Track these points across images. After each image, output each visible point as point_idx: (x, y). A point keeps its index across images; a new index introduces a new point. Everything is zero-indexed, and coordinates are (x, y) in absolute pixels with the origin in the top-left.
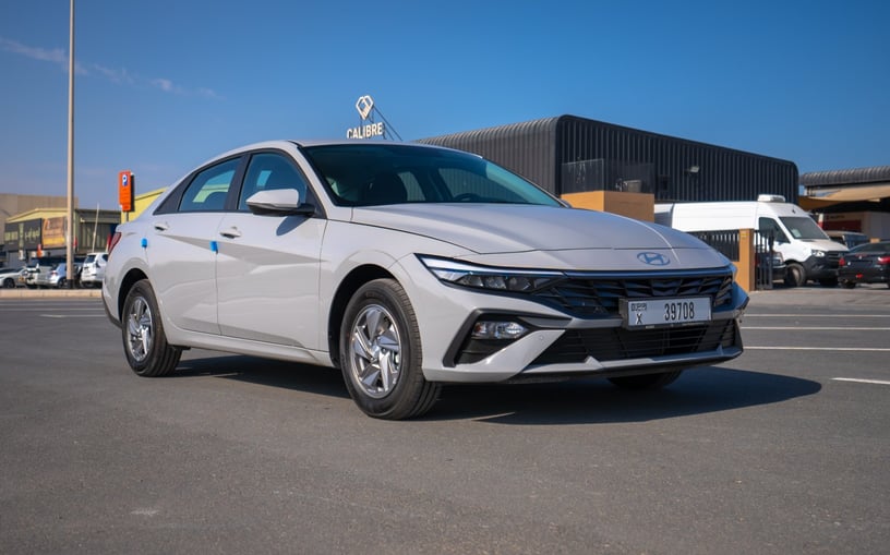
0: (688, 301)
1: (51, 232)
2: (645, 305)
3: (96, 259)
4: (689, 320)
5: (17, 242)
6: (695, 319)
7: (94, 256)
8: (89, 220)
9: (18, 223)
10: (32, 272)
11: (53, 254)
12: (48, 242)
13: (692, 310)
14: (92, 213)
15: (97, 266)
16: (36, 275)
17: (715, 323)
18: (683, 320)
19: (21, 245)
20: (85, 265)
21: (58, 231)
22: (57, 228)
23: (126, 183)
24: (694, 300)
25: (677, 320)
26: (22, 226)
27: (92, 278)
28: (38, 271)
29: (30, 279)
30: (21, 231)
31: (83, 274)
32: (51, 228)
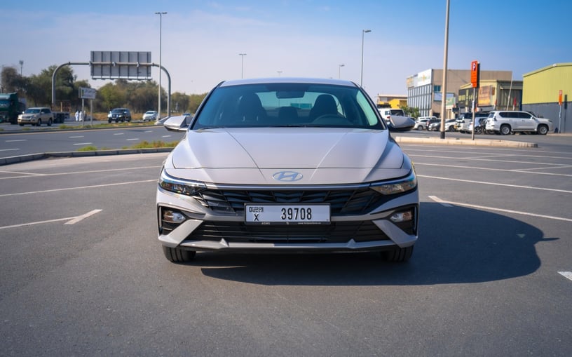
0: (306, 207)
1: (483, 96)
2: (262, 208)
3: (495, 115)
4: (306, 220)
5: (464, 101)
6: (312, 220)
7: (494, 113)
8: (506, 88)
9: (465, 90)
10: (460, 122)
11: (484, 109)
12: (481, 102)
13: (310, 213)
14: (508, 83)
15: (495, 120)
16: (462, 124)
17: (333, 224)
18: (299, 220)
19: (467, 103)
20: (488, 119)
21: (487, 95)
22: (486, 93)
23: (475, 69)
24: (312, 207)
25: (294, 220)
26: (467, 91)
27: (492, 128)
28: (463, 122)
29: (459, 127)
30: (467, 95)
31: (487, 125)
32: (483, 93)
